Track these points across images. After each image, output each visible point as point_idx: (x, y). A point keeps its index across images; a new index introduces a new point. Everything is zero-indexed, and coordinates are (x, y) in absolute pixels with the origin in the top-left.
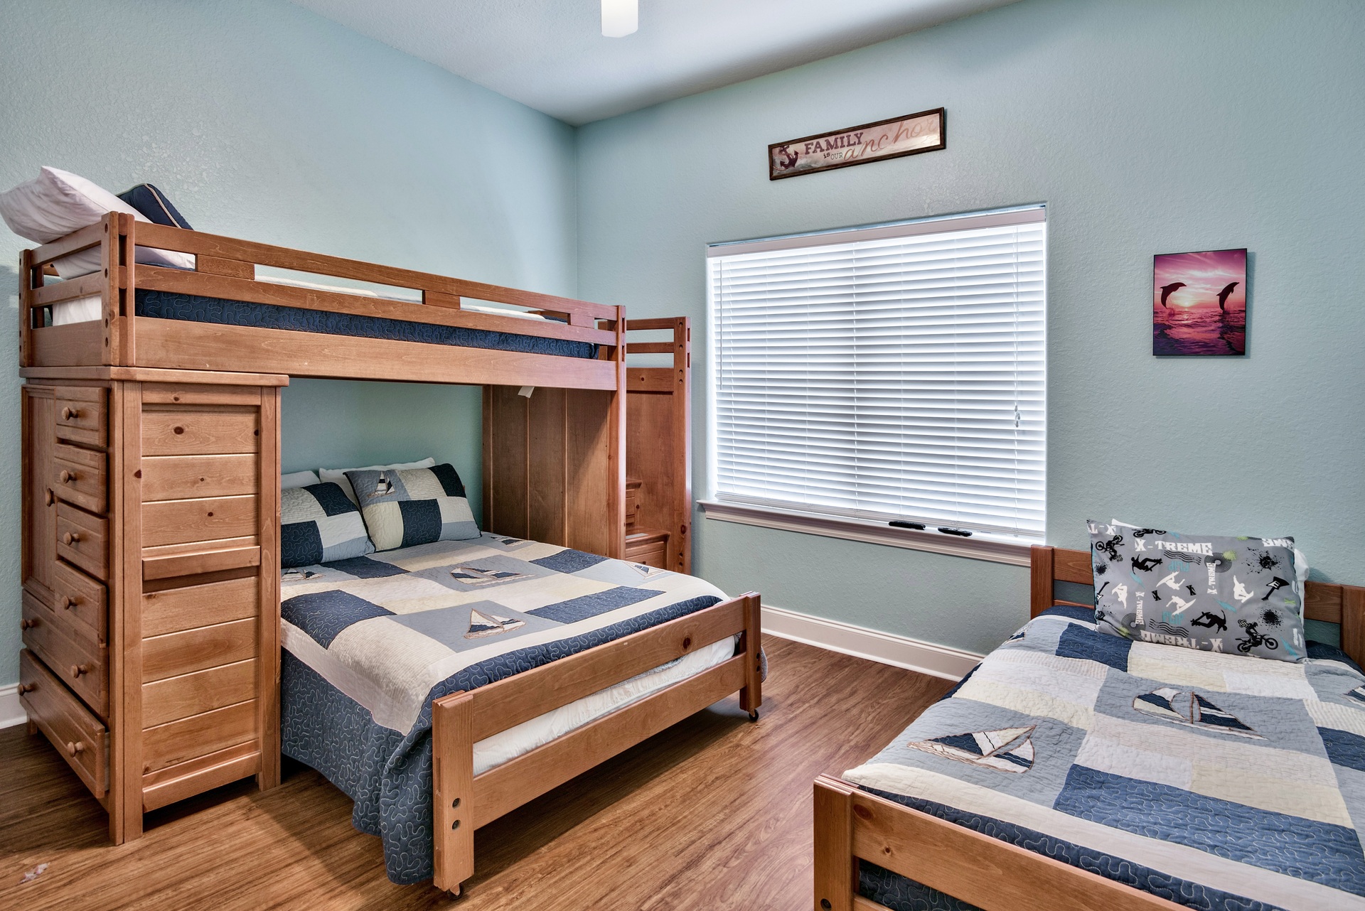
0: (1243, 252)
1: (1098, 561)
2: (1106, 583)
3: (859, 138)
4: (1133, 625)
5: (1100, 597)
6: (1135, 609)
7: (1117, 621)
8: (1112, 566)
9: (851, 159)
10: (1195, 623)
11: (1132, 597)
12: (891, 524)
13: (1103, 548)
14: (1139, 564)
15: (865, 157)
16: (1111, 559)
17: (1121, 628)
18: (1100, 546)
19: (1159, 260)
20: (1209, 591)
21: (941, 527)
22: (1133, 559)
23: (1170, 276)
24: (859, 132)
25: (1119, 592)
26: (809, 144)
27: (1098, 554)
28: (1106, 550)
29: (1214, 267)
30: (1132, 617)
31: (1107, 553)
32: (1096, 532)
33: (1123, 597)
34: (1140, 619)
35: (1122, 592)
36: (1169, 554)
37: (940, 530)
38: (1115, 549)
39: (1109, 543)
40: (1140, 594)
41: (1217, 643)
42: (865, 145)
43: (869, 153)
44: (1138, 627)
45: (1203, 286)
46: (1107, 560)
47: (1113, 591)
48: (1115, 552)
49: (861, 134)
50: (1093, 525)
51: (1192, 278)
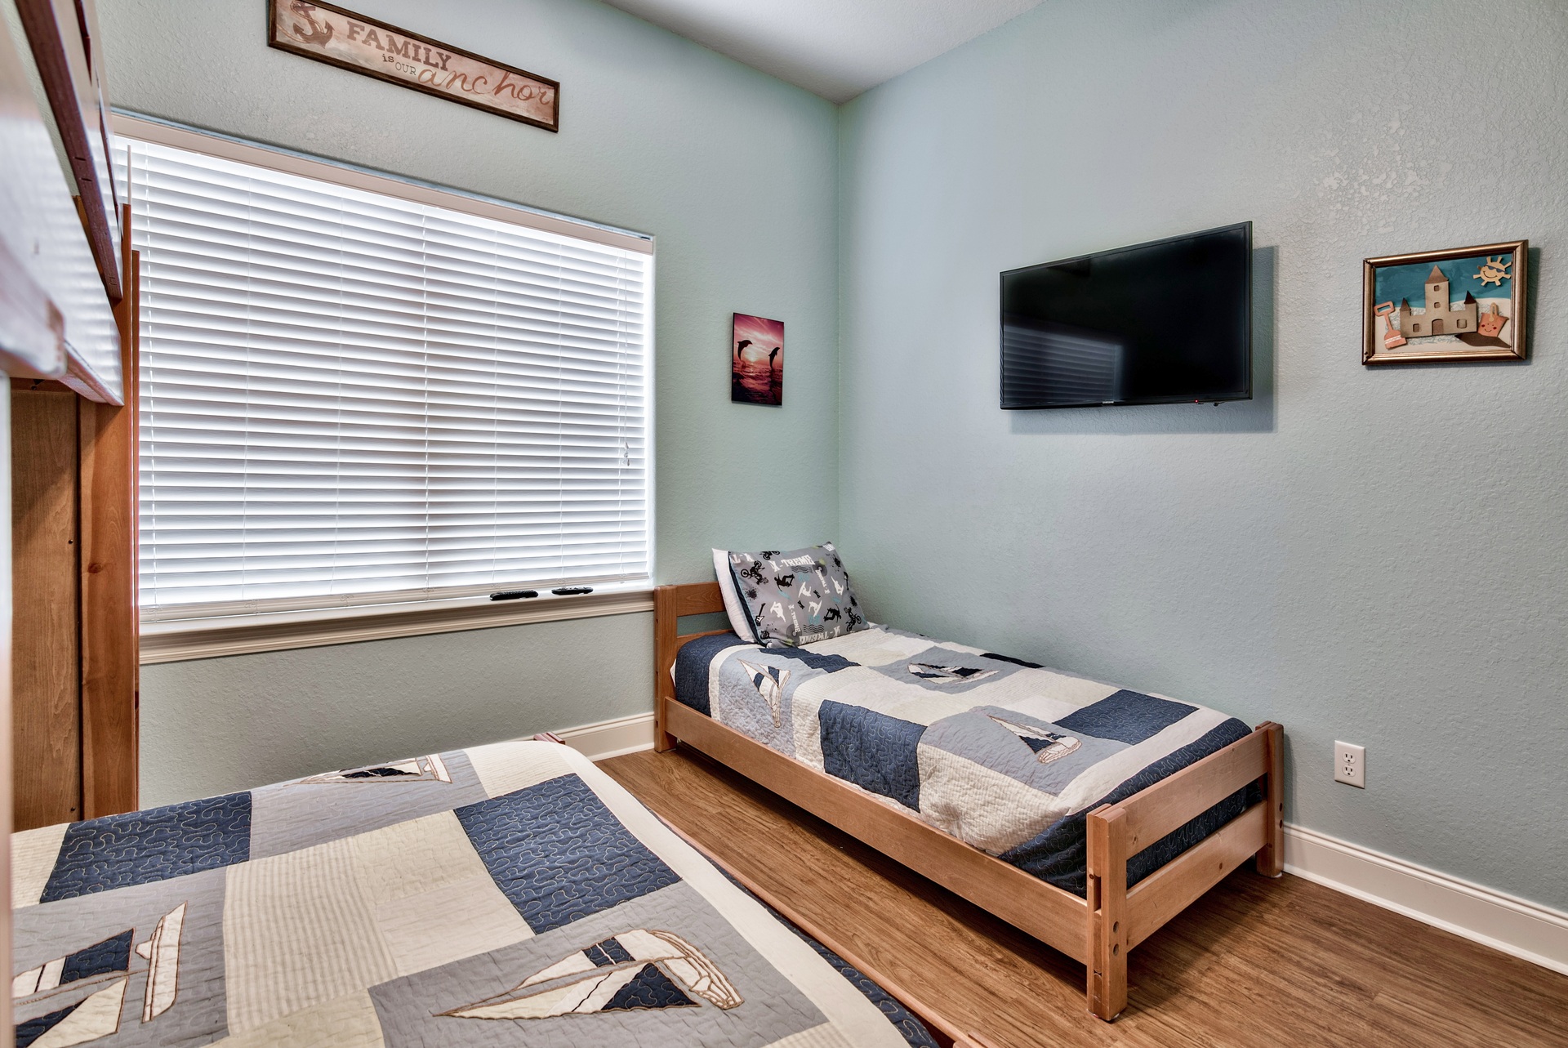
0: (782, 324)
1: (746, 587)
2: (763, 605)
3: (444, 62)
4: (794, 634)
5: (761, 618)
6: (792, 620)
7: (782, 635)
8: (760, 589)
9: (429, 85)
10: (826, 619)
11: (786, 611)
12: (495, 598)
13: (748, 574)
14: (782, 582)
15: (451, 91)
16: (758, 583)
17: (787, 640)
18: (745, 573)
19: (737, 318)
20: (826, 592)
21: (556, 589)
22: (775, 579)
23: (744, 333)
24: (445, 53)
25: (776, 610)
26: (357, 26)
27: (744, 581)
28: (752, 576)
29: (768, 333)
30: (791, 628)
31: (753, 578)
32: (739, 562)
33: (780, 613)
34: (797, 629)
35: (777, 609)
36: (795, 568)
37: (555, 592)
38: (760, 573)
39: (753, 570)
40: (792, 607)
41: (837, 630)
42: (451, 77)
43: (456, 89)
44: (799, 634)
45: (761, 346)
46: (755, 585)
47: (771, 610)
48: (760, 576)
49: (448, 57)
50: (735, 556)
51: (756, 339)
